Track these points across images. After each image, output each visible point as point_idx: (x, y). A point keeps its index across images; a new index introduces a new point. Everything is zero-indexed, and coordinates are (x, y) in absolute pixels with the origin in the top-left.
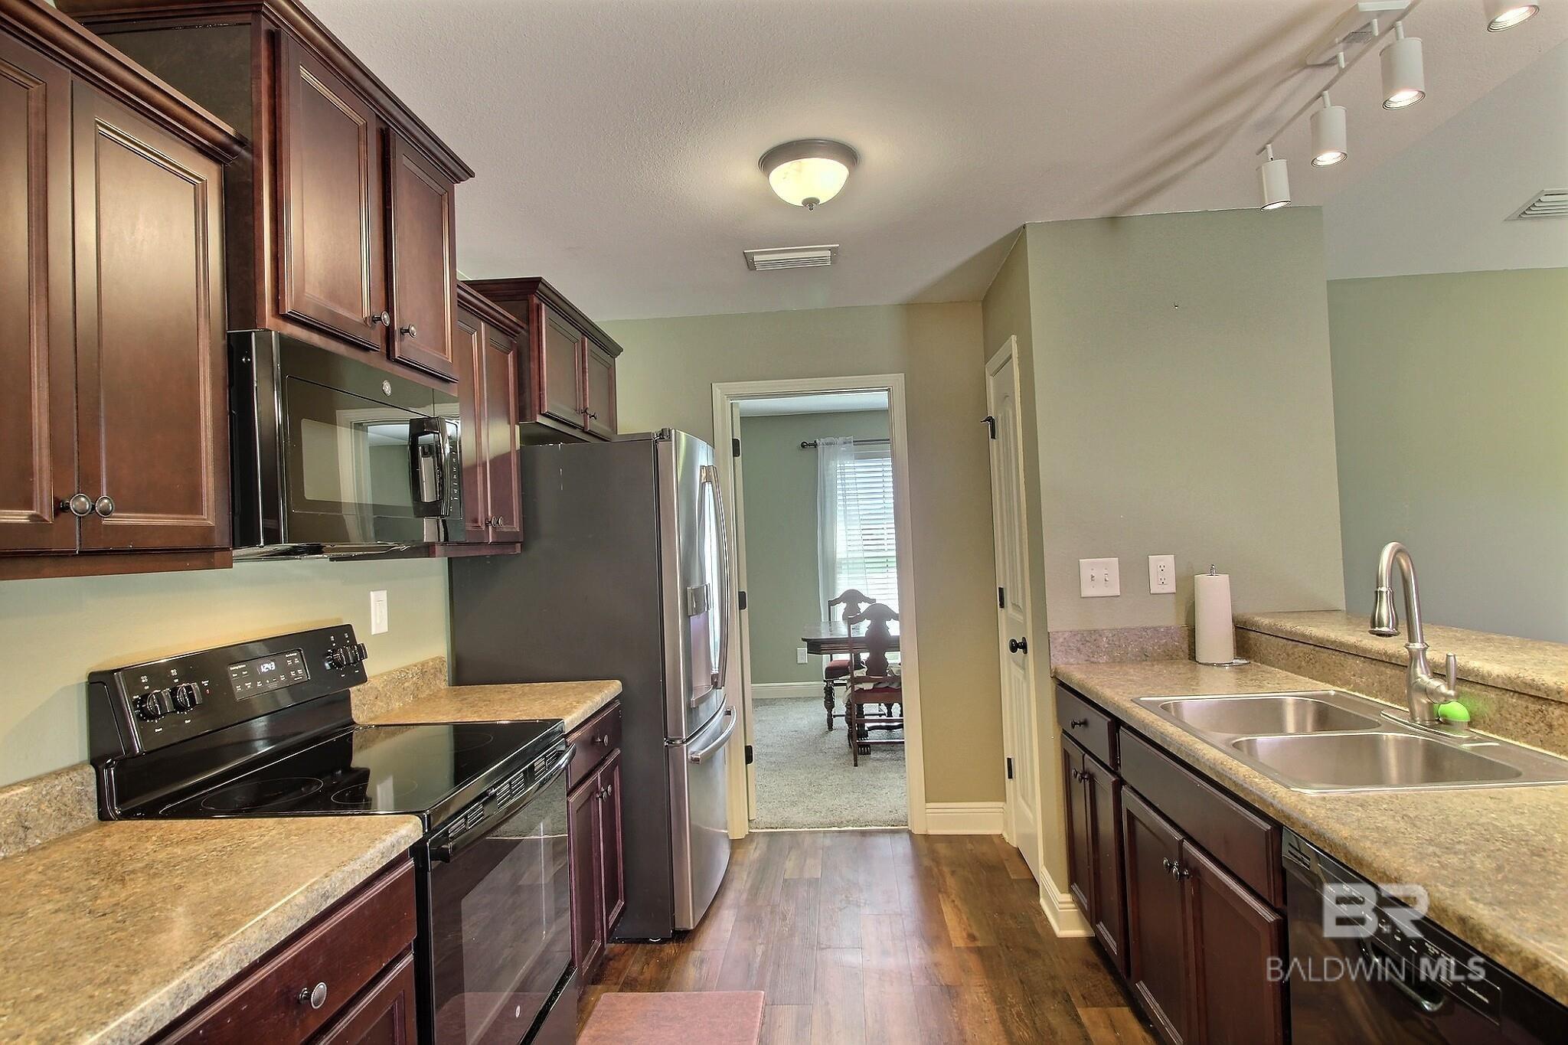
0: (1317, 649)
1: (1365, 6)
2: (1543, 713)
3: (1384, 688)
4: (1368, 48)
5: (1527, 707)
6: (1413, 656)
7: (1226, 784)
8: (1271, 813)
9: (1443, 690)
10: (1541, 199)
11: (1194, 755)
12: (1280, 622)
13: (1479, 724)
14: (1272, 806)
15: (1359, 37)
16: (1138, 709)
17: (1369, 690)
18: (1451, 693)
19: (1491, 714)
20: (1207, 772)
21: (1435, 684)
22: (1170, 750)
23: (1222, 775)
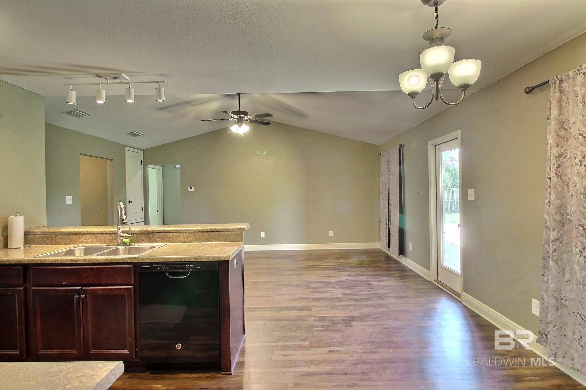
0: (68, 235)
1: (124, 75)
2: (148, 236)
3: (98, 241)
4: (119, 83)
5: (144, 236)
6: (119, 229)
7: (114, 261)
8: (135, 261)
9: (128, 235)
10: (76, 111)
11: (94, 260)
12: (46, 230)
13: (132, 242)
14: (136, 259)
15: (115, 78)
16: (46, 258)
17: (92, 242)
18: (130, 235)
19: (134, 239)
20: (103, 262)
21: (125, 235)
22: (78, 262)
23: (111, 260)
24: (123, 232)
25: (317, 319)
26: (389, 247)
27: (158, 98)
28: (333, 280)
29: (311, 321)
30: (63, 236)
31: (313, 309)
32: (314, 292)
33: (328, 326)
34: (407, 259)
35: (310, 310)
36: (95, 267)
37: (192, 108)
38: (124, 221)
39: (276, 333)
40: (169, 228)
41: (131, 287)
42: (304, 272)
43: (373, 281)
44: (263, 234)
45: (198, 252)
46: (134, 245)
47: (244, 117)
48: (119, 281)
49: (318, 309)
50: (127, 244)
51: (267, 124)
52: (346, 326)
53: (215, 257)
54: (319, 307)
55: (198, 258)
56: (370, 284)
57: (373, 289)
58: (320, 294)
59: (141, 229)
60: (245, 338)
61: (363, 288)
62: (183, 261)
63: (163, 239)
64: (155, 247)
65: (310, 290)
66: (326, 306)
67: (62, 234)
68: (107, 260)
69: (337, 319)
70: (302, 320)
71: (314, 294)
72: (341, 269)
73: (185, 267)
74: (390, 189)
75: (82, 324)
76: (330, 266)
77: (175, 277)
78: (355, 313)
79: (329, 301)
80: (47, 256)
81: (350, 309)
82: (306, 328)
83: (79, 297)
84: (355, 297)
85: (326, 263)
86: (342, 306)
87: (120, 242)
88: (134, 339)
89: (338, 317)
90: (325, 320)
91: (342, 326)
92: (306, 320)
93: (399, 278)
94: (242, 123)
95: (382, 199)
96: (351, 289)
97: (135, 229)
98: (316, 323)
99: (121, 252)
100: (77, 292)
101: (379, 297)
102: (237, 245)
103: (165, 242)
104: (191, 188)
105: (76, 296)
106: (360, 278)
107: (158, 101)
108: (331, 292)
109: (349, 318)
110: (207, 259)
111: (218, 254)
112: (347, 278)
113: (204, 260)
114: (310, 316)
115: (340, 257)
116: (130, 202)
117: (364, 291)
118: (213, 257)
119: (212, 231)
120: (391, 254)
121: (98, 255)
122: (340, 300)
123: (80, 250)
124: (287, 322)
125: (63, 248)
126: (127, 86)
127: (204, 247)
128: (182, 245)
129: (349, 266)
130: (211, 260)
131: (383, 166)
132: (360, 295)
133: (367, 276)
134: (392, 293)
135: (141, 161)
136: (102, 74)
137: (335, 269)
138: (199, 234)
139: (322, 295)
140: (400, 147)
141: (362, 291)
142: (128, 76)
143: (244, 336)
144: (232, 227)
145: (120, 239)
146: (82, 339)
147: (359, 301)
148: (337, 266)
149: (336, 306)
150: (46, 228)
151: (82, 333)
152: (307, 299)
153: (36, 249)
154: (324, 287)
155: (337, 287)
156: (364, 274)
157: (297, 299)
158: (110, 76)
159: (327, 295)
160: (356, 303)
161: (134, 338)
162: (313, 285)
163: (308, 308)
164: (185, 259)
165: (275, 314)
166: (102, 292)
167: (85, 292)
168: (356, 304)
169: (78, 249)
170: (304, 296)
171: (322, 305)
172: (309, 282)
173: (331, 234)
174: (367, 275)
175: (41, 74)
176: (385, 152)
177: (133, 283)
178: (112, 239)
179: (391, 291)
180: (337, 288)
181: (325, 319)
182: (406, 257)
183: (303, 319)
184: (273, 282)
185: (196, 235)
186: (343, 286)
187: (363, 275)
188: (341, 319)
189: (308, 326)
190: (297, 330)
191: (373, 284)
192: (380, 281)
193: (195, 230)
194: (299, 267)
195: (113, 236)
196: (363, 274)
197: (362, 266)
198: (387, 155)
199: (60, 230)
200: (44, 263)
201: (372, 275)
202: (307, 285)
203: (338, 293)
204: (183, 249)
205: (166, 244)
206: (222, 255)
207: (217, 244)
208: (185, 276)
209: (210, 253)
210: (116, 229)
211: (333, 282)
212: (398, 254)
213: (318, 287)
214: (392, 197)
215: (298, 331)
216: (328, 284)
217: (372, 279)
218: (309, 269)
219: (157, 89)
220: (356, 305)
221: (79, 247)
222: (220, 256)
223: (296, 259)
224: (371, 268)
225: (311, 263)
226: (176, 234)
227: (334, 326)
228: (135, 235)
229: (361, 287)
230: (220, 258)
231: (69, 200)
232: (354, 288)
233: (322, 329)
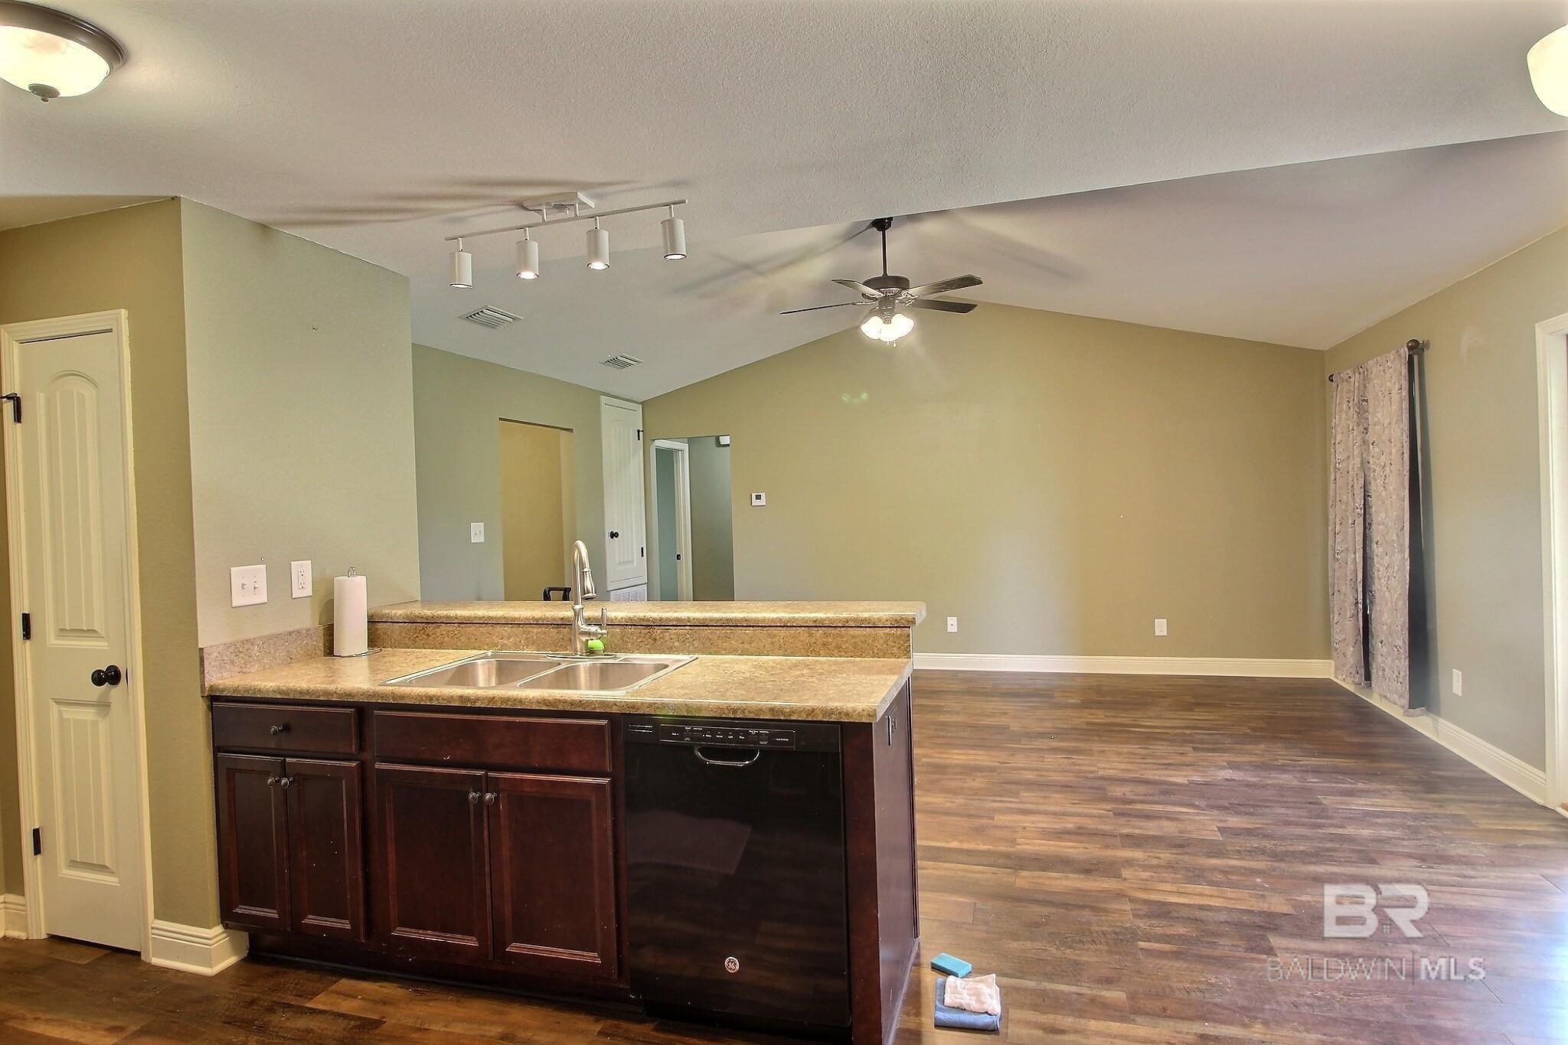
0: (462, 626)
1: (582, 196)
2: (650, 634)
3: (530, 642)
4: (569, 219)
5: (640, 632)
6: (576, 614)
7: (561, 708)
8: (615, 710)
9: (599, 631)
10: (484, 311)
11: (515, 700)
12: (418, 610)
13: (609, 649)
14: (615, 704)
15: (561, 207)
16: (405, 688)
17: (516, 646)
18: (604, 631)
19: (616, 642)
20: (534, 707)
21: (593, 629)
22: (477, 705)
23: (555, 702)
24: (589, 622)
25: (1145, 909)
26: (1368, 677)
27: (669, 250)
28: (1179, 778)
29: (1124, 915)
30: (450, 628)
31: (1126, 873)
32: (1122, 814)
33: (1183, 939)
34: (1441, 720)
35: (1118, 876)
36: (517, 719)
37: (760, 281)
38: (588, 592)
39: (1015, 945)
40: (702, 612)
41: (605, 781)
42: (1082, 745)
43: (1327, 792)
44: (952, 625)
45: (781, 690)
46: (615, 658)
47: (896, 295)
48: (575, 761)
49: (1145, 875)
50: (598, 655)
51: (965, 308)
52: (1252, 950)
53: (832, 712)
54: (1146, 867)
55: (781, 711)
56: (1314, 801)
57: (1329, 821)
58: (1142, 824)
59: (631, 615)
60: (919, 948)
61: (1289, 812)
62: (741, 716)
63: (688, 645)
64: (666, 666)
65: (1109, 807)
66: (1171, 867)
67: (448, 621)
68: (545, 701)
69: (1216, 919)
70: (1093, 909)
71: (1122, 820)
72: (1202, 742)
73: (746, 734)
74: (1373, 488)
75: (487, 869)
76: (1166, 731)
77: (719, 763)
78: (1277, 904)
79: (1175, 851)
80: (410, 684)
81: (1255, 887)
82: (1109, 936)
83: (481, 798)
84: (1268, 844)
85: (1150, 718)
86: (1225, 872)
87: (581, 650)
88: (614, 926)
89: (1218, 909)
90: (1173, 918)
91: (1238, 946)
92: (1105, 911)
93: (1419, 788)
94: (892, 313)
95: (1338, 522)
96: (1246, 814)
97: (617, 612)
98: (1142, 924)
99: (583, 676)
100: (476, 783)
101: (1358, 851)
102: (892, 672)
103: (694, 653)
104: (758, 497)
105: (472, 795)
106: (1276, 778)
107: (670, 257)
108: (1182, 817)
109: (1257, 919)
110: (807, 715)
111: (839, 701)
112: (1228, 774)
113: (800, 719)
114: (1120, 895)
115: (1193, 701)
116: (614, 535)
117: (1297, 824)
118: (824, 711)
119: (818, 625)
120: (1375, 701)
121: (527, 686)
122: (1215, 850)
123: (486, 667)
124: (1045, 910)
125: (448, 659)
126: (589, 224)
127: (798, 673)
128: (736, 662)
129: (1231, 735)
130: (820, 718)
131: (1342, 418)
132: (1283, 838)
133: (1298, 771)
134: (1403, 839)
135: (639, 431)
136: (530, 198)
137: (1184, 740)
138: (783, 632)
139: (1152, 828)
140: (1410, 348)
141: (1288, 823)
142: (593, 197)
143: (917, 942)
144: (875, 615)
145: (581, 641)
146: (489, 909)
147: (1282, 860)
148: (1188, 732)
149: (1203, 869)
150: (419, 605)
151: (488, 893)
152: (1104, 834)
153: (392, 659)
154: (1156, 798)
155: (1197, 803)
156: (1288, 766)
157: (1069, 832)
158: (548, 204)
159: (1169, 828)
160: (1276, 864)
161: (614, 922)
162: (1118, 791)
163: (1107, 869)
164: (746, 712)
165: (1004, 876)
166: (534, 790)
167: (491, 785)
168: (1274, 870)
169: (483, 664)
170: (1091, 824)
171: (1155, 862)
172: (1103, 778)
173: (1161, 627)
174: (1298, 768)
175: (397, 217)
176: (1349, 372)
177: (609, 769)
178: (562, 639)
179: (1398, 833)
180: (1197, 807)
181: (1172, 915)
182: (1438, 714)
183: (1099, 905)
184: (992, 770)
185: (775, 636)
186: (1219, 803)
187: (1283, 769)
188: (1229, 920)
189: (1117, 930)
190: (1081, 942)
191: (1327, 801)
192: (1350, 793)
193: (773, 620)
194: (1065, 726)
195: (566, 630)
196: (1283, 765)
197: (1274, 737)
198: (1356, 379)
199: (445, 613)
200: (402, 702)
201: (1316, 771)
202: (1096, 789)
203: (1206, 825)
204: (741, 677)
205: (697, 656)
206: (853, 705)
207: (836, 663)
208: (747, 762)
209: (815, 695)
210: (570, 614)
211: (1181, 785)
212: (1405, 701)
213: (1132, 797)
214: (1378, 515)
215: (1086, 947)
216: (1168, 791)
217: (1320, 785)
218: (1100, 736)
219: (667, 223)
220: (1276, 873)
221: (486, 657)
222: (844, 707)
223: (1053, 700)
224: (1311, 747)
225: (1100, 716)
226: (720, 631)
227: (1208, 943)
228: (618, 630)
229: (1283, 811)
230: (847, 714)
231: (477, 533)
232: (1260, 810)
233: (1167, 947)
